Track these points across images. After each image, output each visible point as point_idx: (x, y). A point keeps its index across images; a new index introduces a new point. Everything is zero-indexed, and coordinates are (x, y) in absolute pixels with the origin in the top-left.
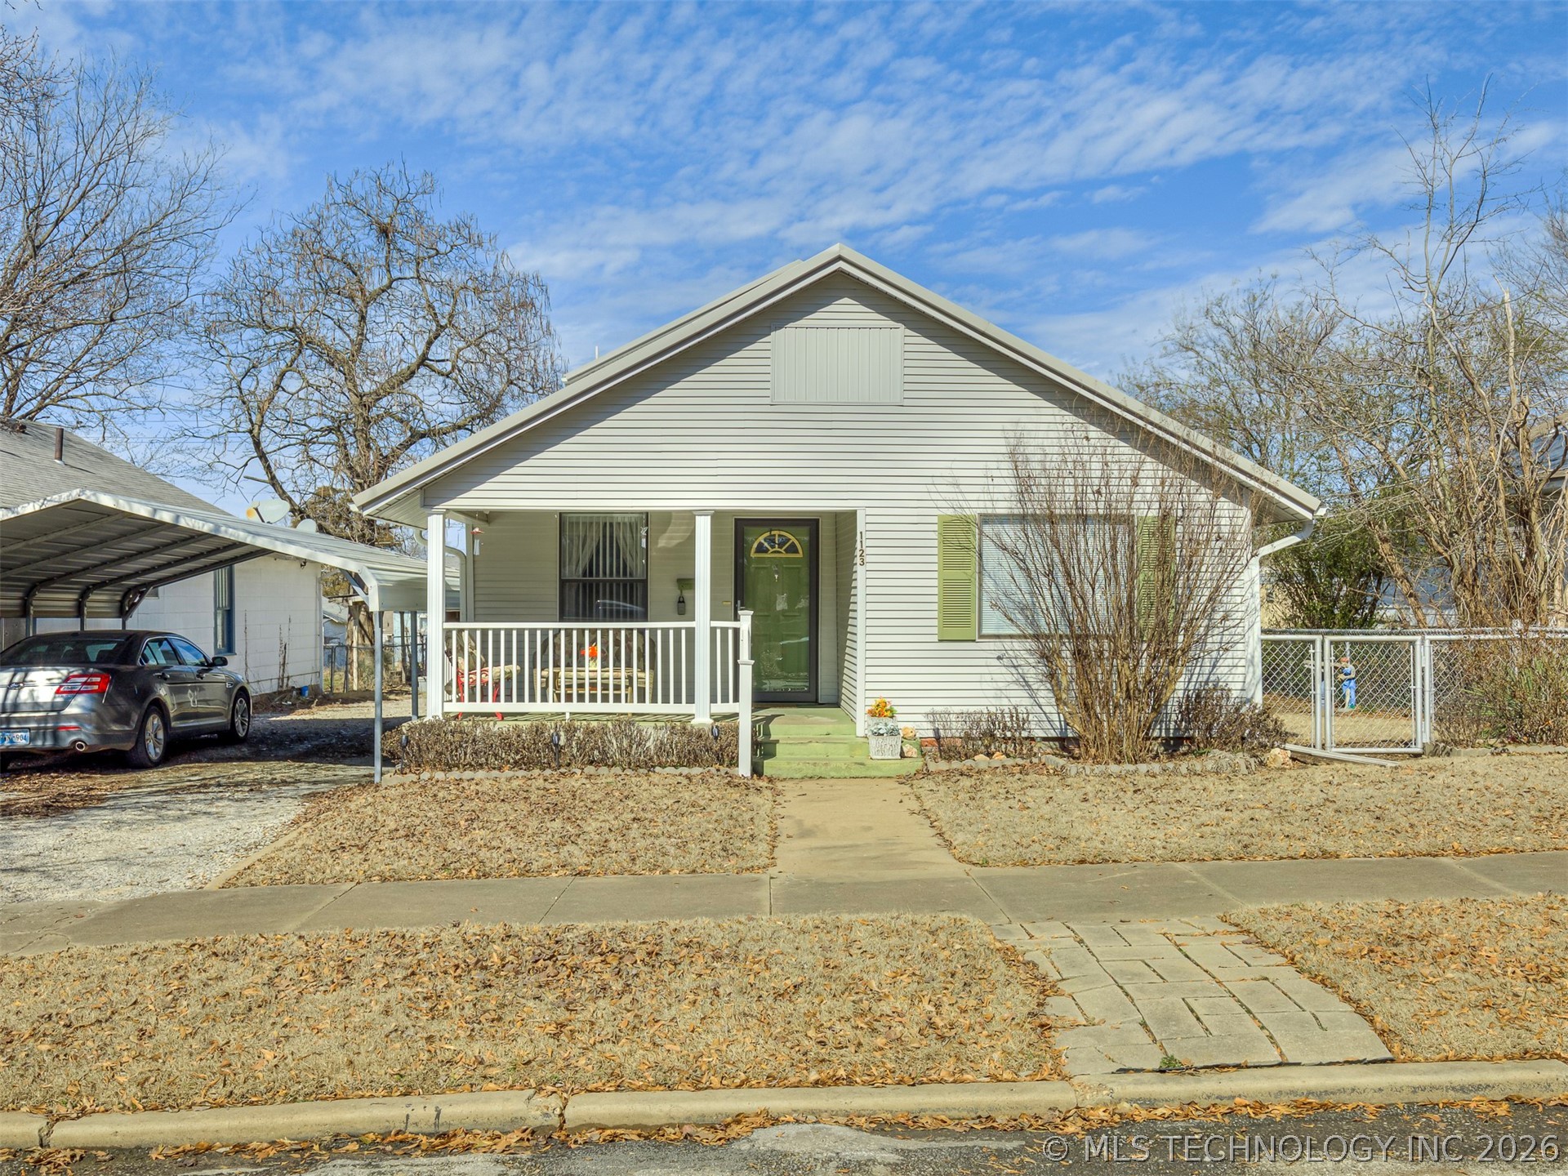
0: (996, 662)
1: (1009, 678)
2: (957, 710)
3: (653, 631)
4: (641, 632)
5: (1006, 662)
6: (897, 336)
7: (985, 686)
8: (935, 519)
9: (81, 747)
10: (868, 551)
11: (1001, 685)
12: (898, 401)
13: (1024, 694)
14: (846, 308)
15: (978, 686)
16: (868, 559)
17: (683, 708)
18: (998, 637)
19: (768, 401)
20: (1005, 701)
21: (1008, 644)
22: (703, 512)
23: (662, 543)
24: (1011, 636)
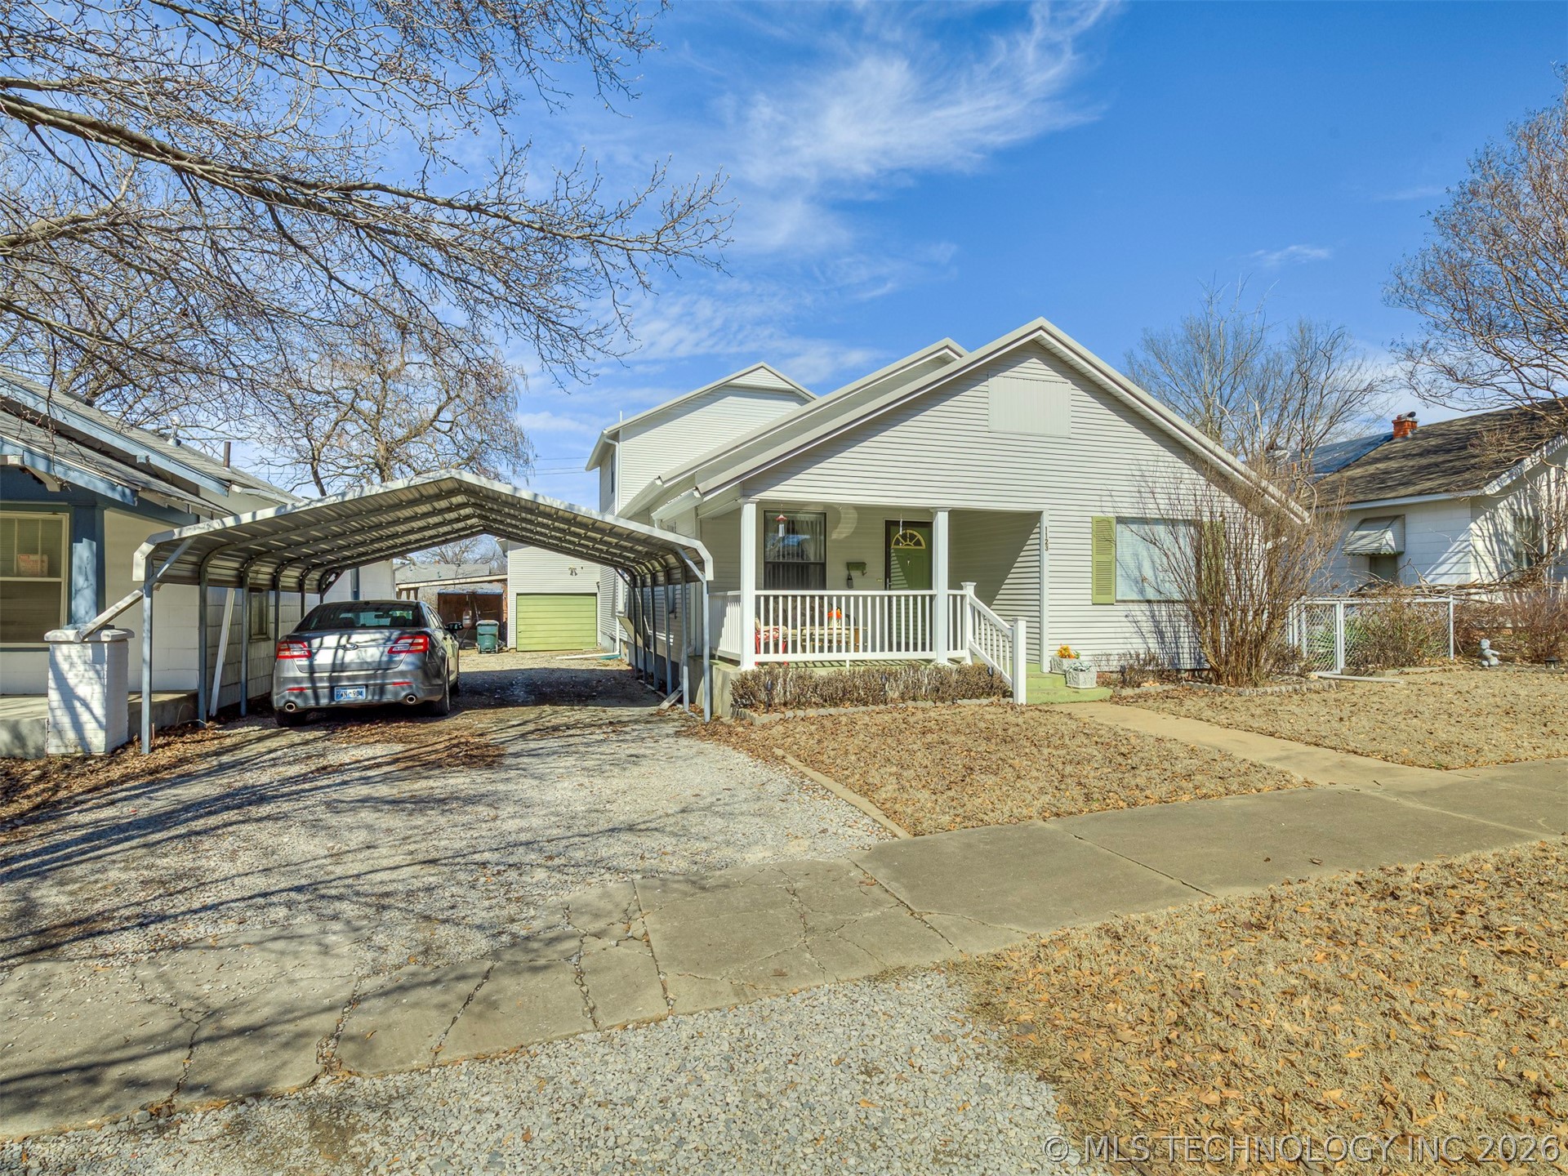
0: (1124, 619)
1: (1132, 630)
2: (1116, 652)
3: (830, 598)
4: (821, 598)
5: (1131, 619)
6: (1066, 389)
7: (1118, 635)
8: (1090, 520)
9: (411, 699)
10: (1050, 540)
11: (1127, 635)
12: (1066, 434)
13: (1140, 641)
14: (1034, 366)
15: (1113, 635)
16: (1050, 546)
17: (927, 655)
18: (1124, 601)
19: (986, 429)
20: (1129, 646)
21: (1131, 606)
22: (942, 509)
23: (834, 536)
24: (1133, 601)
